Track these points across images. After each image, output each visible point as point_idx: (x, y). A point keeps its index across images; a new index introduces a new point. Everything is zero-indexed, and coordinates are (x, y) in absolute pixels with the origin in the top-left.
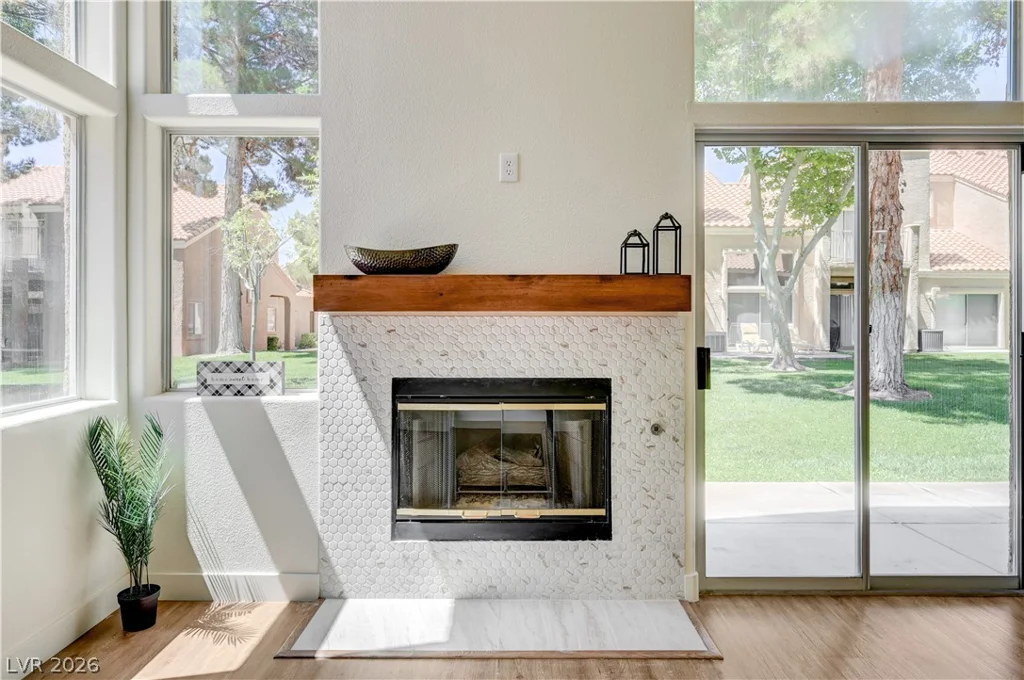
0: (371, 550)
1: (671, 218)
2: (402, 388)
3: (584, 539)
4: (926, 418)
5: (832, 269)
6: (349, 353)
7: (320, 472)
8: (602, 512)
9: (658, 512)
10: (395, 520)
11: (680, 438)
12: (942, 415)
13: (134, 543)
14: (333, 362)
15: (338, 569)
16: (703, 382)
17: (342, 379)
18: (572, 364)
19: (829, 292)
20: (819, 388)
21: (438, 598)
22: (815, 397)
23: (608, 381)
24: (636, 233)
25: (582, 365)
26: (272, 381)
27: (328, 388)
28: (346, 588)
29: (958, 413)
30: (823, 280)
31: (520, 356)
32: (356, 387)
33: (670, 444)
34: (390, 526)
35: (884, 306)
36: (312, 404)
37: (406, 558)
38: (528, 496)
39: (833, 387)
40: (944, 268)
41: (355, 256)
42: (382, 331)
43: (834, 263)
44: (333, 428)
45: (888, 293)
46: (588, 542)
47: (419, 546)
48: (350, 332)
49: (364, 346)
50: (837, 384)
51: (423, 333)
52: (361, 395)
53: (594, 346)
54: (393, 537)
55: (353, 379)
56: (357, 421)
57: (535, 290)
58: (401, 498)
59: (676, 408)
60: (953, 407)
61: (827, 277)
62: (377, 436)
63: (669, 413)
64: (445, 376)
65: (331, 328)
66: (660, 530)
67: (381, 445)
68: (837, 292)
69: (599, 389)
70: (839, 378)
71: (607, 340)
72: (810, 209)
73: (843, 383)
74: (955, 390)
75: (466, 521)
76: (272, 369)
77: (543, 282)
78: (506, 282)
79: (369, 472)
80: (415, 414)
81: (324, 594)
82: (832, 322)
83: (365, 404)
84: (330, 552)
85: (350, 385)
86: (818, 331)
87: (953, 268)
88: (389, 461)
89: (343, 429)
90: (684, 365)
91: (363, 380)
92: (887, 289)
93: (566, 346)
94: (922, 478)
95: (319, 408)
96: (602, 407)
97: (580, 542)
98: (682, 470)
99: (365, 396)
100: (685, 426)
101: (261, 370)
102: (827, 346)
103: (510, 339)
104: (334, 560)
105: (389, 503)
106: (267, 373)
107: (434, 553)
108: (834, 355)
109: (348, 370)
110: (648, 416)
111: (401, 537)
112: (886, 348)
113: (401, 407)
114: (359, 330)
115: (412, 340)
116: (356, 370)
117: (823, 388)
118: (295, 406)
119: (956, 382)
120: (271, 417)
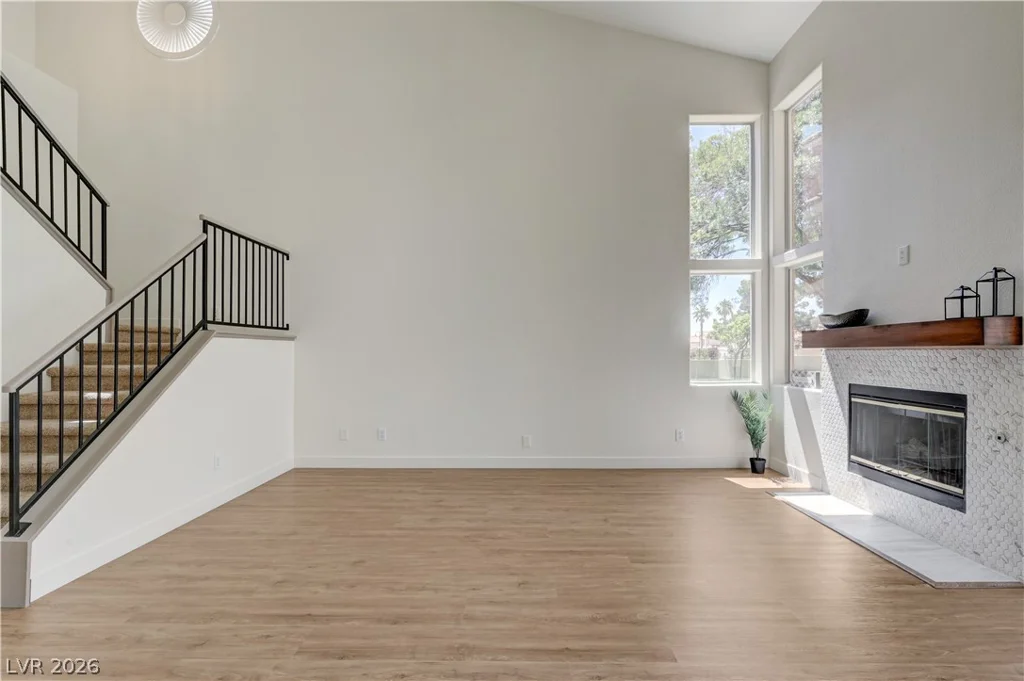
0: (840, 473)
2: (854, 391)
6: (832, 369)
7: (823, 428)
8: (960, 491)
10: (849, 462)
13: (756, 442)
14: (827, 373)
17: (830, 382)
18: (943, 382)
23: (965, 396)
25: (947, 383)
27: (825, 386)
28: (831, 489)
33: (1014, 452)
34: (847, 464)
37: (853, 483)
42: (845, 358)
44: (827, 407)
47: (859, 478)
48: (833, 359)
49: (838, 366)
51: (861, 360)
53: (955, 370)
54: (849, 470)
55: (833, 383)
56: (835, 404)
62: (842, 414)
64: (871, 384)
65: (826, 356)
67: (843, 419)
69: (958, 402)
71: (964, 367)
75: (880, 471)
76: (813, 376)
79: (839, 432)
80: (861, 405)
81: (823, 489)
83: (838, 396)
84: (825, 469)
85: (833, 387)
88: (847, 427)
89: (830, 408)
91: (837, 383)
93: (936, 370)
95: (821, 395)
96: (961, 415)
97: (944, 507)
99: (838, 392)
101: (809, 376)
104: (826, 473)
105: (847, 451)
107: (865, 485)
109: (832, 378)
110: (994, 427)
111: (852, 471)
113: (853, 400)
114: (836, 357)
115: (856, 363)
118: (814, 394)
120: (807, 400)
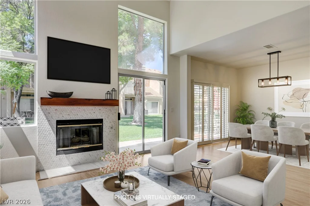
0: (51, 159)
1: (114, 89)
2: (59, 122)
3: (98, 150)
4: (147, 128)
5: (125, 95)
6: (45, 115)
7: (37, 142)
8: (101, 144)
9: (112, 143)
10: (57, 151)
11: (115, 129)
12: (150, 127)
14: (41, 117)
15: (42, 164)
16: (119, 119)
17: (44, 121)
18: (96, 116)
19: (125, 101)
20: (125, 123)
21: (68, 166)
22: (125, 125)
23: (103, 119)
24: (109, 91)
25: (98, 116)
26: (22, 122)
27: (40, 123)
28: (45, 168)
29: (152, 127)
30: (123, 98)
31: (85, 115)
32: (47, 122)
33: (114, 130)
34: (56, 153)
35: (138, 104)
36: (35, 127)
37: (60, 159)
38: (85, 144)
39: (128, 123)
40: (148, 96)
41: (49, 93)
42: (54, 110)
43: (126, 93)
44: (41, 132)
45: (139, 102)
46: (99, 150)
47: (63, 156)
48: (46, 110)
49: (49, 113)
50: (129, 122)
51: (64, 110)
52: (48, 124)
53: (100, 113)
54: (57, 155)
55: (46, 120)
56: (48, 130)
57: (91, 102)
58: (58, 146)
59: (115, 124)
60: (151, 126)
61: (124, 97)
62: (53, 133)
63: (113, 125)
64: (69, 119)
65: (41, 109)
66: (112, 147)
67: (54, 135)
68: (126, 101)
69: (101, 121)
70: (129, 121)
71: (103, 112)
72: (121, 80)
73: (130, 122)
74: (151, 122)
75: (73, 149)
76: (22, 119)
77: (93, 100)
78: (85, 100)
79: (51, 141)
80: (61, 128)
81: (39, 170)
82: (125, 108)
83: (49, 126)
84: (40, 160)
85: (46, 123)
86: (122, 110)
87: (150, 96)
88: (56, 138)
89: (44, 132)
90: (116, 116)
91: (49, 121)
92: (139, 101)
93: (94, 113)
94: (148, 138)
95: (37, 127)
96: (101, 124)
97: (97, 151)
98: (116, 135)
99: (50, 124)
100: (116, 127)
101: (19, 119)
102: (124, 114)
103: (83, 111)
104: (41, 162)
105: (56, 148)
106: (21, 120)
107: (67, 157)
108: (126, 116)
109: (45, 119)
110: (110, 126)
111: (59, 155)
112: (139, 114)
113: (58, 126)
114: (48, 110)
115: (61, 112)
116: (47, 119)
117: (126, 123)
118: (31, 128)
119: (151, 121)
120: (24, 130)
